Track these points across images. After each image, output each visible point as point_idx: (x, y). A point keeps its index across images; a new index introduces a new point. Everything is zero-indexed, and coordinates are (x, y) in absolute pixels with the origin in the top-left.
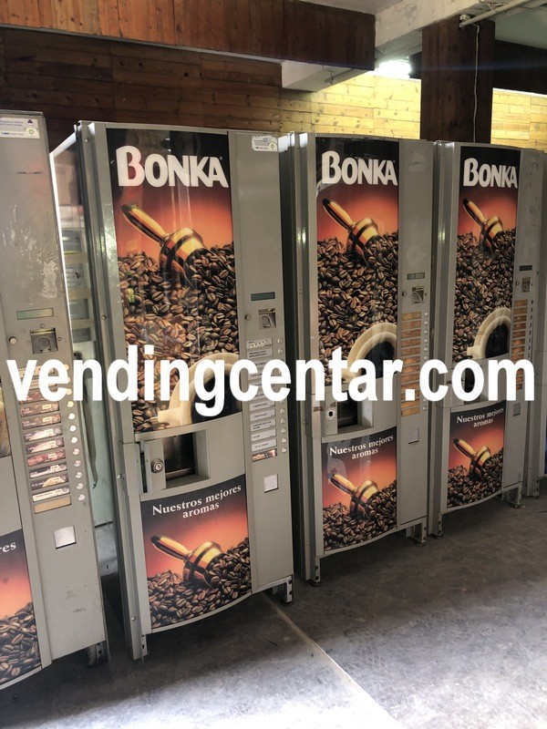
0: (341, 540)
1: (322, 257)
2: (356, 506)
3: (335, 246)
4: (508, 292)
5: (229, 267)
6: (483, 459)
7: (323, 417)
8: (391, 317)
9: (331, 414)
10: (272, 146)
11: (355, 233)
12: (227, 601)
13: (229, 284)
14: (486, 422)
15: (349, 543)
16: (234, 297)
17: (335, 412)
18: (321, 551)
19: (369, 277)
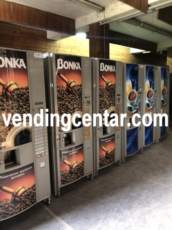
0: (66, 181)
1: (58, 91)
2: (71, 170)
3: (62, 88)
4: (114, 102)
5: (27, 94)
6: (109, 152)
7: (60, 142)
8: (80, 110)
9: (62, 141)
10: (41, 56)
11: (68, 84)
12: (27, 207)
13: (27, 100)
14: (109, 141)
15: (69, 182)
16: (29, 104)
17: (64, 140)
18: (60, 186)
19: (73, 97)
